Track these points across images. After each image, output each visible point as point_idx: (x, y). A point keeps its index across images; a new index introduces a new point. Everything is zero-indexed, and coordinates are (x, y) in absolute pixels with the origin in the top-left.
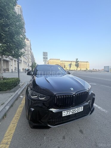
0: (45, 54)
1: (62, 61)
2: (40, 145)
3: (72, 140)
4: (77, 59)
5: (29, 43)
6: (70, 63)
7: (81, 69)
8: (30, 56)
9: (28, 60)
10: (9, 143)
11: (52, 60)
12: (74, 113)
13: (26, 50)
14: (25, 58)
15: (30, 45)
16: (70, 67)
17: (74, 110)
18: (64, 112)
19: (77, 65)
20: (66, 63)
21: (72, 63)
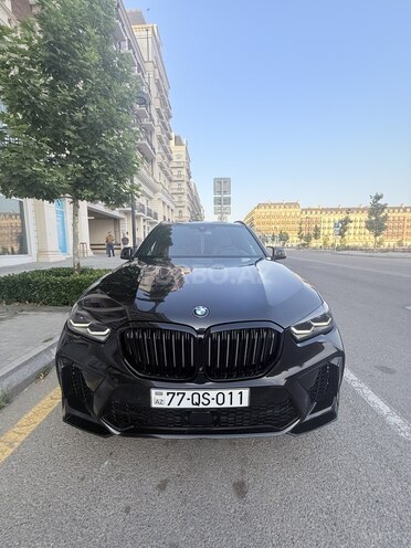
0: (222, 186)
1: (306, 210)
2: (82, 479)
3: (185, 502)
4: (378, 198)
5: (184, 154)
6: (342, 216)
7: (400, 243)
8: (185, 198)
9: (180, 212)
10: (16, 444)
11: (267, 210)
12: (201, 406)
13: (170, 181)
14: (168, 207)
15: (188, 158)
16: (342, 234)
17: (201, 393)
18: (156, 394)
19: (376, 225)
20: (325, 217)
21: (352, 217)
